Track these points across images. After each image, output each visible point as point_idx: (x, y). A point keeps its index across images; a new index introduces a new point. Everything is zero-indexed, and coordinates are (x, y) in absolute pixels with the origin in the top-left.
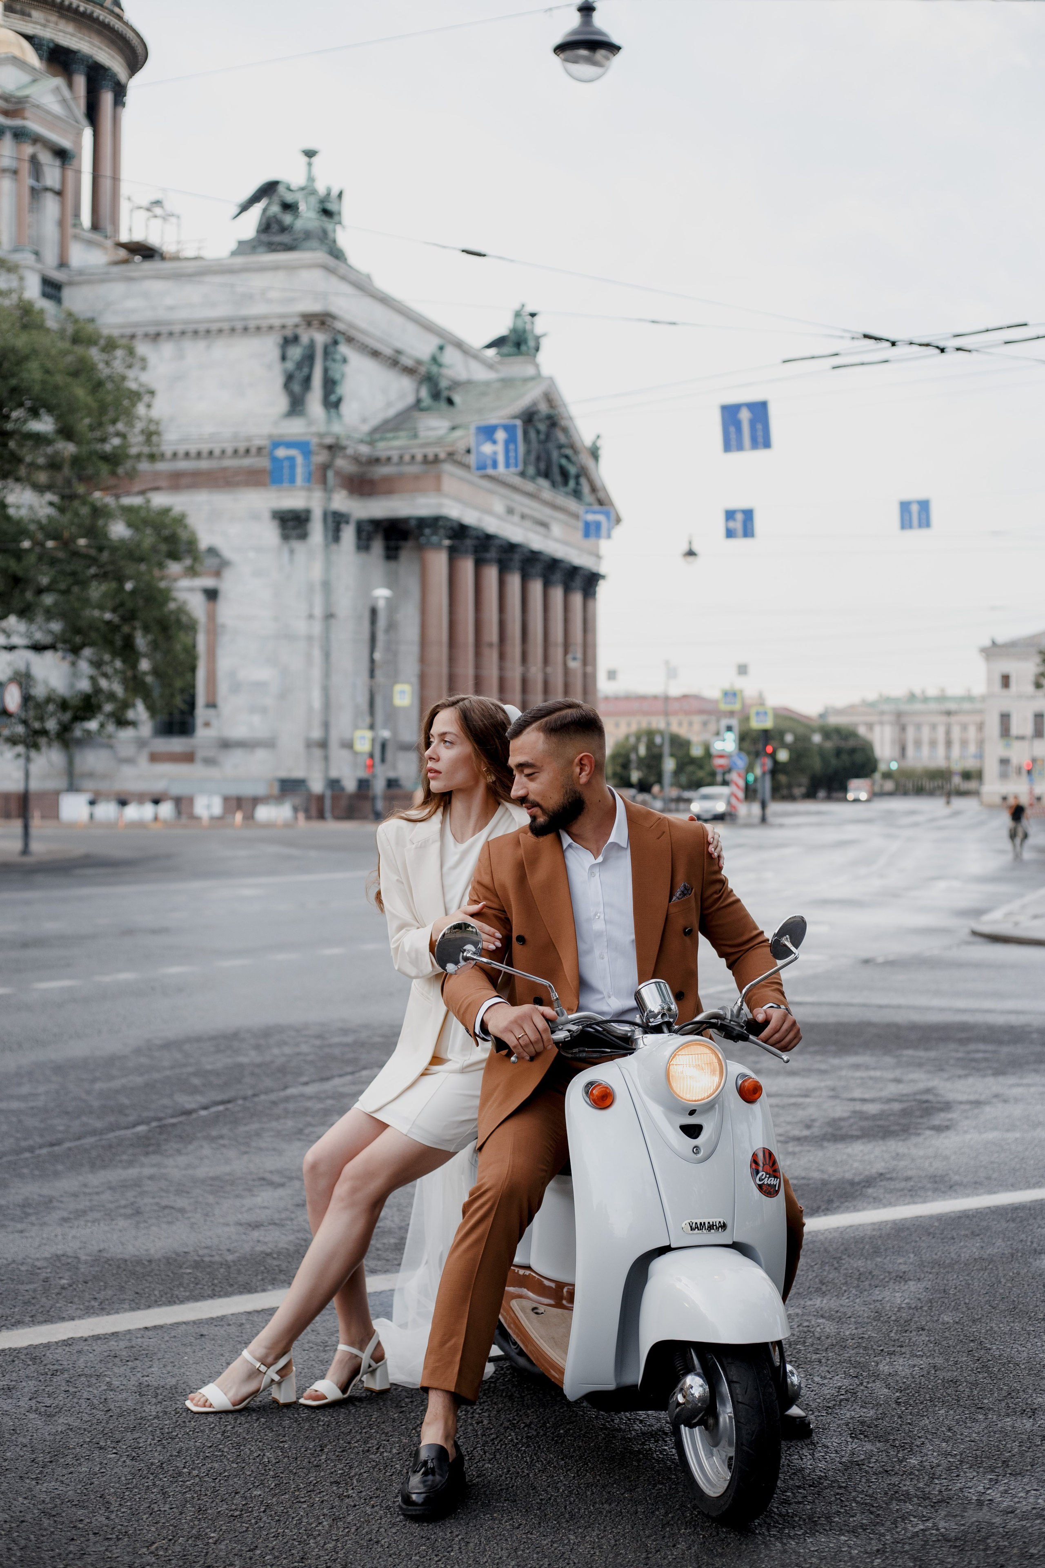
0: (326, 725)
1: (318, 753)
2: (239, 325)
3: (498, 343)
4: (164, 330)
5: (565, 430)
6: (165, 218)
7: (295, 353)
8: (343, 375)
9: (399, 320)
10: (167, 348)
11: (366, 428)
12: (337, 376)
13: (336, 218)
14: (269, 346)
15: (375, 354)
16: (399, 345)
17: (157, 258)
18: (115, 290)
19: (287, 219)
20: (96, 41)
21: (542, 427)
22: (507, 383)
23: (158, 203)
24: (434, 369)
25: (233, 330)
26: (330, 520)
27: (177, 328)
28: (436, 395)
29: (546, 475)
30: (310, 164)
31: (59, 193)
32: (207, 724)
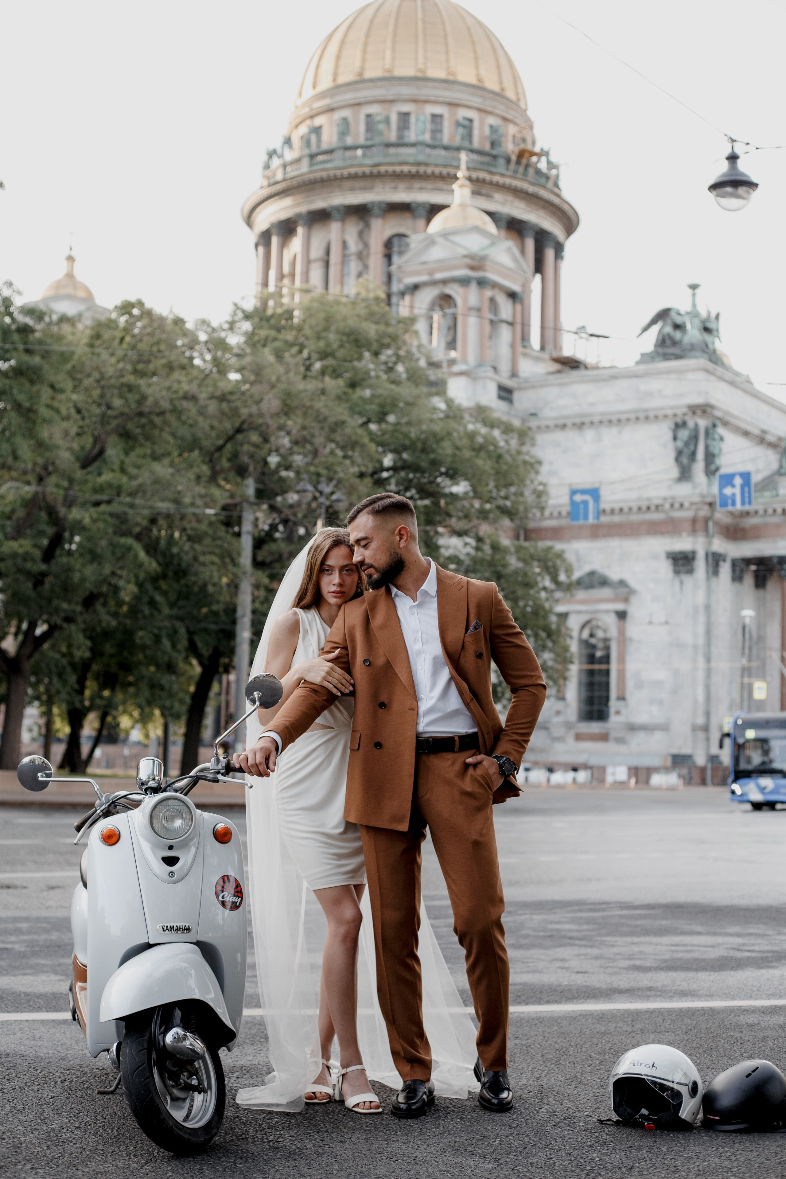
0: (708, 714)
1: (701, 735)
2: (642, 415)
4: (587, 420)
6: (588, 338)
7: (684, 434)
8: (720, 450)
9: (765, 408)
10: (589, 434)
12: (716, 451)
13: (715, 333)
14: (664, 430)
15: (746, 434)
16: (765, 427)
17: (582, 367)
18: (552, 393)
19: (678, 335)
20: (541, 213)
23: (582, 328)
25: (637, 419)
26: (710, 558)
27: (596, 419)
30: (694, 295)
31: (511, 324)
32: (618, 713)
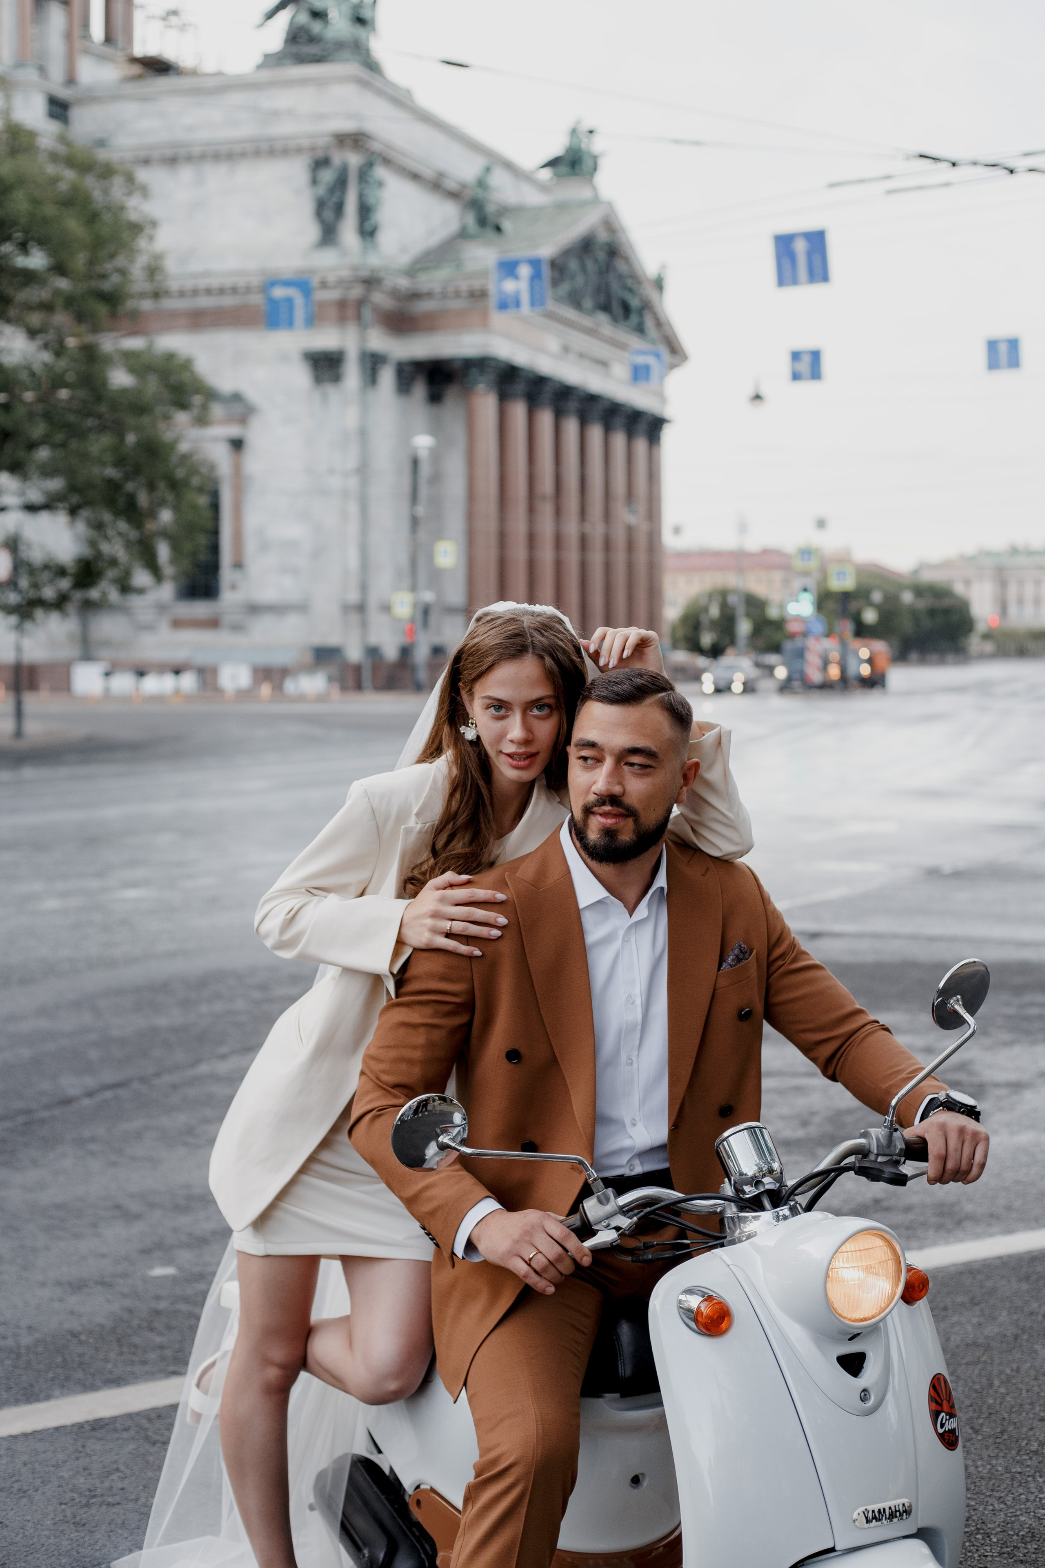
0: (364, 587)
1: (355, 618)
2: (264, 147)
3: (553, 163)
4: (182, 152)
5: (627, 259)
6: (183, 28)
7: (327, 176)
8: (379, 201)
9: (440, 138)
10: (186, 173)
11: (404, 260)
12: (373, 202)
13: (370, 25)
14: (298, 169)
15: (415, 177)
16: (441, 167)
17: (172, 73)
18: (128, 110)
19: (316, 27)
21: (601, 256)
22: (562, 207)
23: (175, 13)
24: (480, 193)
25: (257, 152)
26: (366, 361)
27: (196, 150)
28: (482, 221)
29: (605, 307)
31: (66, 3)
32: (233, 587)
